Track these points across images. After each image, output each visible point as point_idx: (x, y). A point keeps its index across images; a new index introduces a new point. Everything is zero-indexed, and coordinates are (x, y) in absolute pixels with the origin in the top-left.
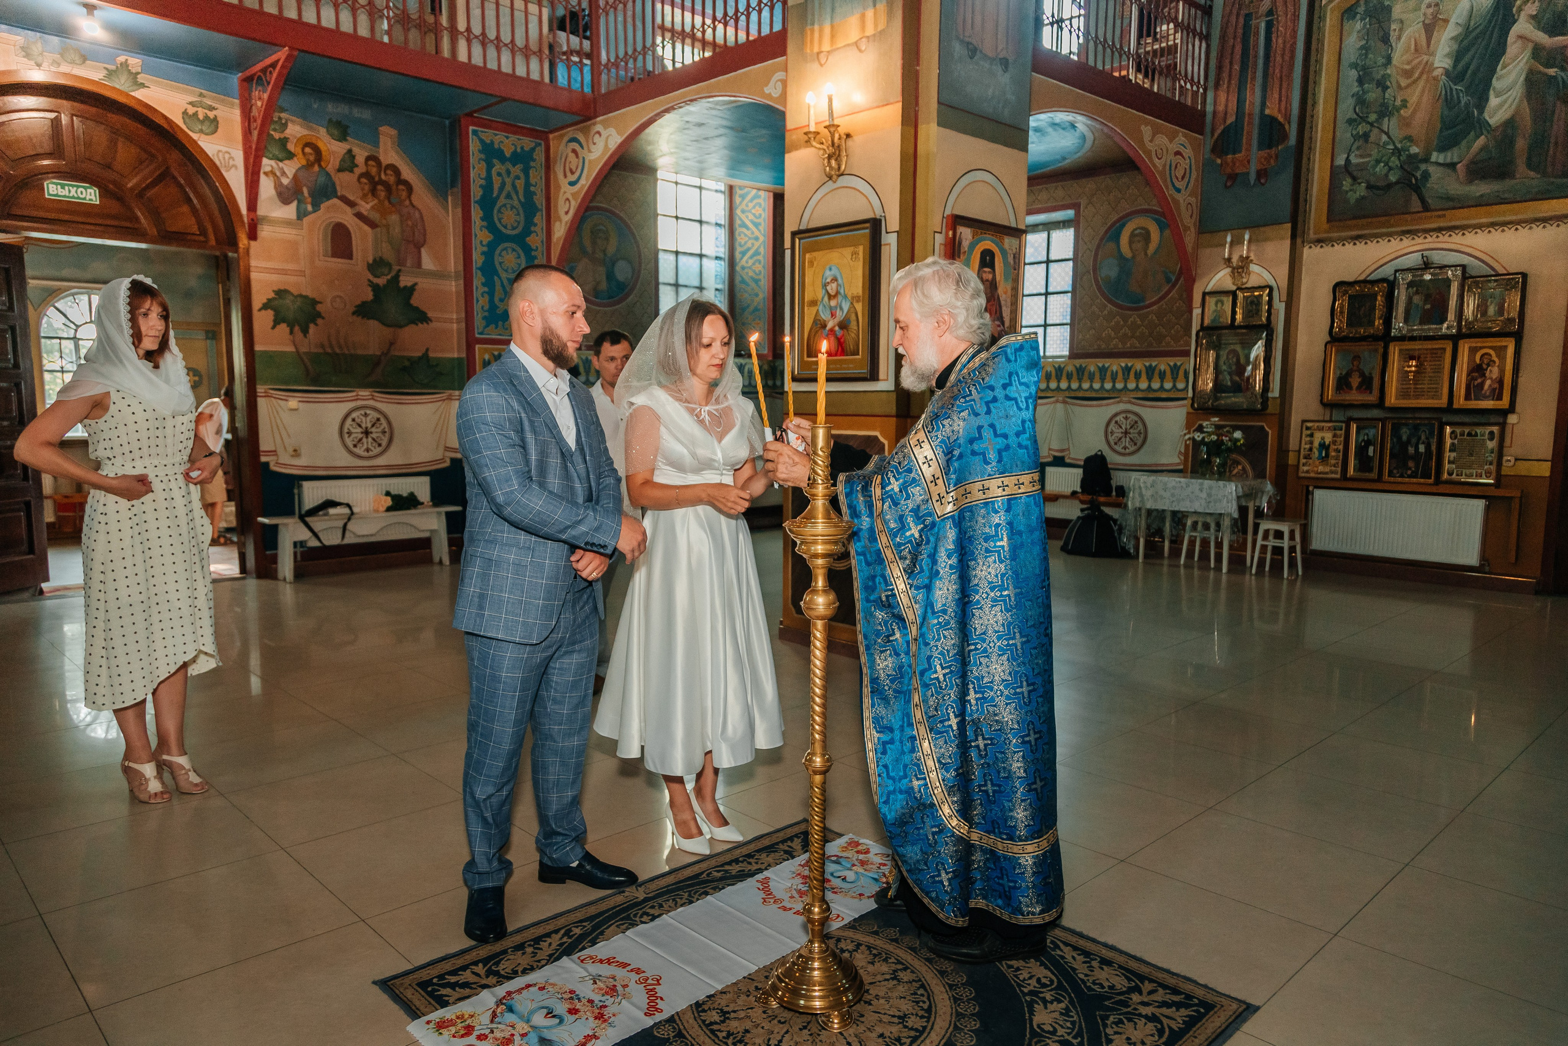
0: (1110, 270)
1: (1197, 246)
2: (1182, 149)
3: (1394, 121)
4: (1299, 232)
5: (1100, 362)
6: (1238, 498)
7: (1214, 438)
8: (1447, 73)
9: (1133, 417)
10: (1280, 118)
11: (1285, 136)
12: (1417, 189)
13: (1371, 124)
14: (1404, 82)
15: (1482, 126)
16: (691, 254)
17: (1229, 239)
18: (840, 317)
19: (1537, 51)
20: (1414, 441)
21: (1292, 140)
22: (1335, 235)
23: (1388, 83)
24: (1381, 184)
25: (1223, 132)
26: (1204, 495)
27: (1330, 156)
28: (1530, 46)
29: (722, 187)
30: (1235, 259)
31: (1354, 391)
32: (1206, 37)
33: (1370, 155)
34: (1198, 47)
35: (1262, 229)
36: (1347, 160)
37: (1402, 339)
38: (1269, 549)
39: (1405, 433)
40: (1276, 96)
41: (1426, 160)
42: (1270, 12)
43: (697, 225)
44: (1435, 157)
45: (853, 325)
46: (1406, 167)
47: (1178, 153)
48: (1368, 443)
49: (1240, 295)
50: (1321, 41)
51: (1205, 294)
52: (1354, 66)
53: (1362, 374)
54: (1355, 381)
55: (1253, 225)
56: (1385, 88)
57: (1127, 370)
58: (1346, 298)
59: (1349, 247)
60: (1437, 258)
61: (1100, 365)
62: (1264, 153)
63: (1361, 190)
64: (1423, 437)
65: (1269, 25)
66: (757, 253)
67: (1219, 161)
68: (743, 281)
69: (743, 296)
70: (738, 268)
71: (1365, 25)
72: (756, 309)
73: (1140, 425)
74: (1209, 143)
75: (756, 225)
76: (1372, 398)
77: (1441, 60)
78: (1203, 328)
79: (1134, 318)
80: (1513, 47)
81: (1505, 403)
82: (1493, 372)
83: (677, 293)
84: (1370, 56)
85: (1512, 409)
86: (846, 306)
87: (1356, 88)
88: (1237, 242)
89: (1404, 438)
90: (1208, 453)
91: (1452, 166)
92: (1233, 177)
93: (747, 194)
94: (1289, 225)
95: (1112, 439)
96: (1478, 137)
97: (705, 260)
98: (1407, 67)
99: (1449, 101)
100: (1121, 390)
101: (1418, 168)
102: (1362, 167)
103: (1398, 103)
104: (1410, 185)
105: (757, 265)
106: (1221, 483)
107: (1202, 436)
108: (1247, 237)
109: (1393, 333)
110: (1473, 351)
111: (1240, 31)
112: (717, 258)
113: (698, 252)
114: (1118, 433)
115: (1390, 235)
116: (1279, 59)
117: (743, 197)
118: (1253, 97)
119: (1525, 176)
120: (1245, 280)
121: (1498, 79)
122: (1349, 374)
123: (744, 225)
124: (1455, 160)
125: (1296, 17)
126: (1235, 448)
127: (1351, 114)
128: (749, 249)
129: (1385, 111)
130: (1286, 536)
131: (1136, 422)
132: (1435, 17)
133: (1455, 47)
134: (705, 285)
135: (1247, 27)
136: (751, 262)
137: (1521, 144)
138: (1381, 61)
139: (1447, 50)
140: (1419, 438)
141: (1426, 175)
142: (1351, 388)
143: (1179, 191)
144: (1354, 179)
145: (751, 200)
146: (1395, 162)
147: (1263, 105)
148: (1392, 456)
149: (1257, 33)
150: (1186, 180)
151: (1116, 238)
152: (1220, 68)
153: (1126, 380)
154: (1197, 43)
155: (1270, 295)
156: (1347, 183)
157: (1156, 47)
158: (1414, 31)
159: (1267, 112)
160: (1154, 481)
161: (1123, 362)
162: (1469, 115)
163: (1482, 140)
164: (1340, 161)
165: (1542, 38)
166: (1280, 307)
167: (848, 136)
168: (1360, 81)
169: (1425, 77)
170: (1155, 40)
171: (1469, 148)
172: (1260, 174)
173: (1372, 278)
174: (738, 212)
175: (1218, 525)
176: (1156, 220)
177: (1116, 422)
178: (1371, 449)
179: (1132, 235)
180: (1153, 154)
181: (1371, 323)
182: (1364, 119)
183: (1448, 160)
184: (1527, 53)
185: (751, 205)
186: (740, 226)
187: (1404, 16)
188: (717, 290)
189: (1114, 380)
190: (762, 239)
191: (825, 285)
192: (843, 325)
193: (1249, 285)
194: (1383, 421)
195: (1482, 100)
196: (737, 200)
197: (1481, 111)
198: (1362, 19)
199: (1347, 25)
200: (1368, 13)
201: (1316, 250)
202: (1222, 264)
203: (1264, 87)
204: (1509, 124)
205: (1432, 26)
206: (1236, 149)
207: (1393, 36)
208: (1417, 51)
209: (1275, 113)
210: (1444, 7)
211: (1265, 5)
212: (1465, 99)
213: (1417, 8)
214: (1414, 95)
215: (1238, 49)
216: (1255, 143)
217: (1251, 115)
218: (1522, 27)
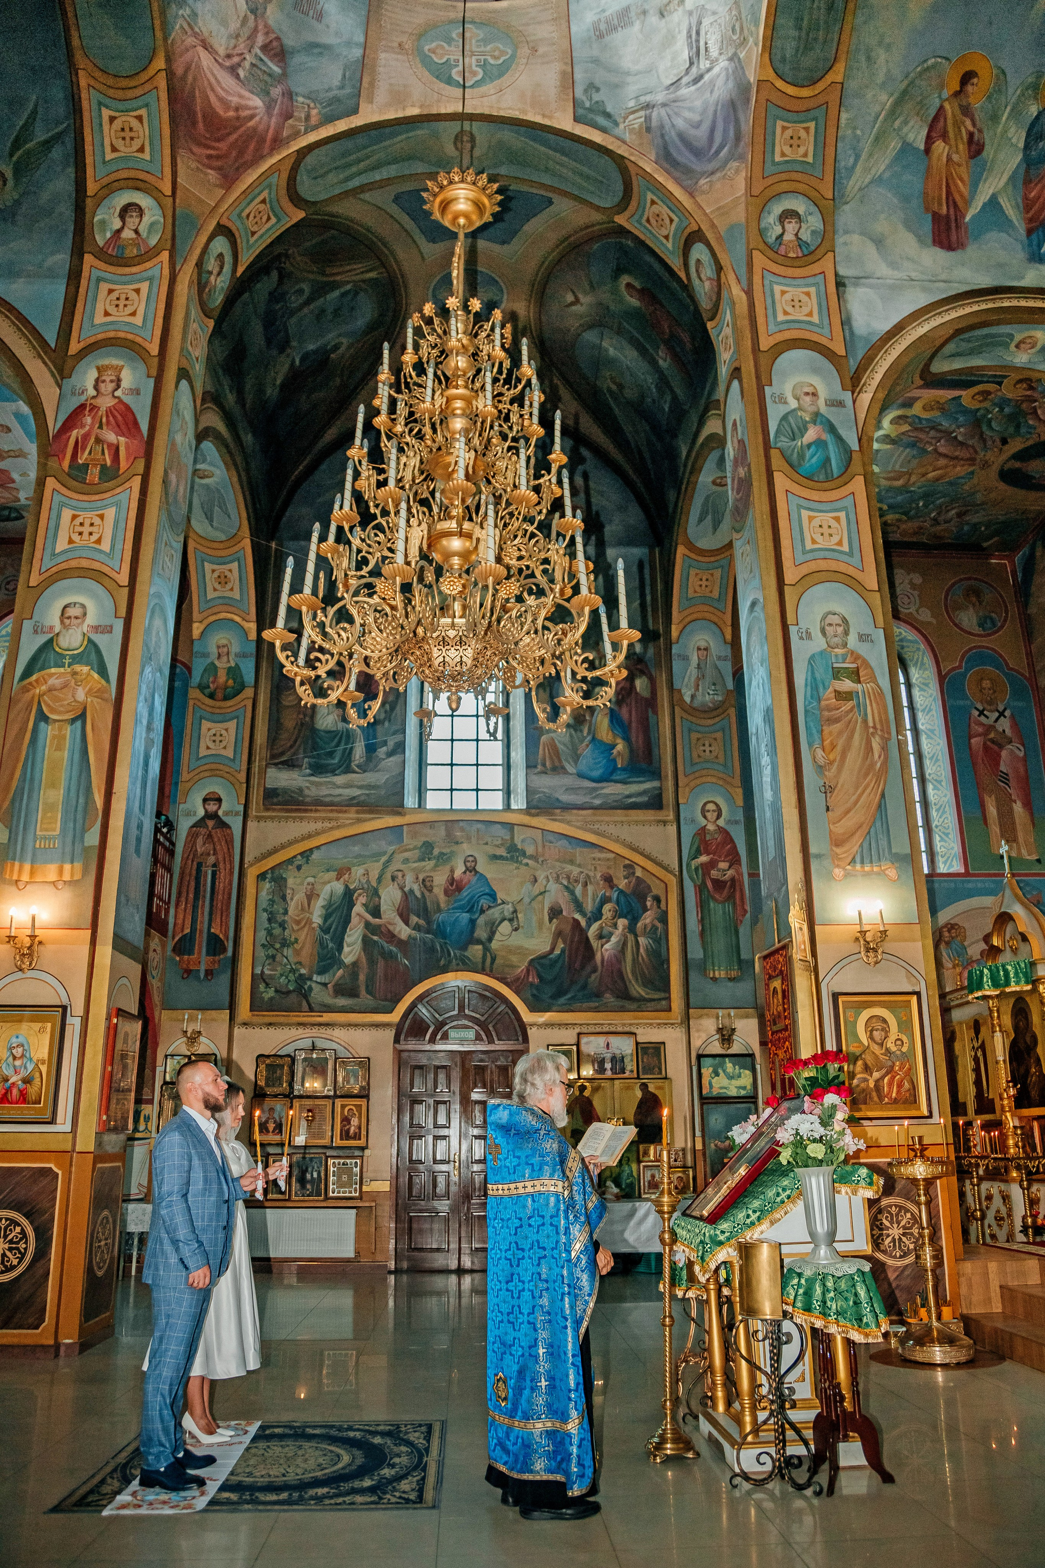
2: (156, 948)
3: (291, 951)
4: (233, 1017)
8: (320, 927)
10: (222, 937)
11: (224, 950)
12: (306, 996)
13: (277, 950)
14: (296, 927)
15: (341, 964)
17: (186, 1016)
18: (23, 1073)
19: (368, 925)
20: (310, 1169)
21: (230, 953)
22: (256, 1020)
24: (283, 990)
25: (181, 939)
27: (251, 966)
28: (364, 921)
30: (190, 1031)
31: (270, 1134)
33: (276, 970)
34: (167, 876)
35: (209, 1012)
36: (262, 971)
37: (301, 1097)
39: (303, 1164)
40: (219, 921)
41: (310, 979)
42: (214, 865)
44: (315, 978)
45: (37, 1081)
46: (299, 981)
47: (154, 951)
50: (246, 890)
51: (167, 1057)
53: (275, 1121)
54: (271, 1126)
55: (204, 1009)
56: (284, 929)
58: (264, 1066)
59: (264, 1030)
60: (320, 1044)
62: (211, 958)
63: (271, 993)
64: (316, 1167)
65: (214, 873)
67: (178, 959)
71: (271, 887)
74: (170, 945)
77: (317, 919)
78: (165, 1083)
80: (355, 920)
81: (361, 1143)
82: (355, 1122)
84: (275, 906)
85: (367, 1147)
86: (30, 1067)
87: (267, 925)
88: (192, 1019)
89: (304, 1168)
91: (325, 985)
92: (188, 972)
94: (227, 1012)
96: (339, 969)
98: (297, 918)
99: (322, 944)
102: (271, 977)
104: (301, 993)
108: (199, 1016)
109: (296, 1093)
110: (343, 1107)
111: (194, 872)
115: (290, 1024)
116: (220, 897)
118: (203, 918)
119: (365, 998)
121: (348, 936)
122: (267, 1122)
124: (327, 981)
125: (231, 873)
127: (264, 941)
129: (285, 943)
132: (312, 890)
133: (324, 912)
135: (199, 871)
137: (362, 977)
139: (319, 913)
140: (314, 1167)
141: (310, 989)
142: (267, 1131)
143: (153, 977)
144: (267, 984)
146: (292, 977)
147: (210, 926)
148: (296, 1181)
149: (206, 876)
150: (158, 969)
152: (179, 894)
156: (262, 987)
158: (300, 896)
159: (213, 930)
162: (334, 955)
163: (340, 972)
164: (258, 971)
165: (369, 917)
167: (40, 943)
168: (270, 920)
169: (307, 926)
171: (334, 975)
172: (209, 973)
173: (280, 1053)
181: (281, 1085)
182: (272, 946)
183: (323, 981)
184: (362, 925)
187: (295, 887)
191: (11, 1049)
192: (27, 1081)
195: (340, 948)
197: (340, 954)
198: (270, 882)
199: (261, 883)
200: (273, 879)
201: (243, 1030)
202: (180, 1035)
203: (211, 914)
204: (355, 964)
205: (311, 896)
206: (190, 952)
207: (288, 897)
208: (303, 909)
209: (217, 932)
210: (317, 887)
211: (212, 859)
212: (331, 945)
213: (302, 884)
214: (302, 936)
215: (193, 884)
216: (204, 950)
217: (201, 931)
218: (358, 909)
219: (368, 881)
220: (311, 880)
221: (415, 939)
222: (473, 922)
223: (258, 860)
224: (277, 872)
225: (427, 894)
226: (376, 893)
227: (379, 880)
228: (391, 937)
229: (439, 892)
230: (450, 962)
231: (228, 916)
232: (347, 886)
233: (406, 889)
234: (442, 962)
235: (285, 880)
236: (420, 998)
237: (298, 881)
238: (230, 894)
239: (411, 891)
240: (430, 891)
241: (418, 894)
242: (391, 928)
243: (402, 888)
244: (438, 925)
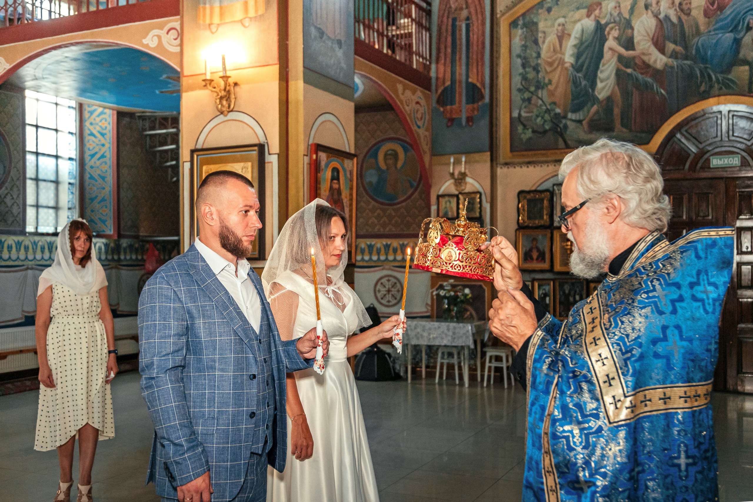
0: (372, 177)
1: (431, 164)
2: (419, 100)
3: (545, 92)
4: (494, 158)
5: (369, 241)
6: (473, 334)
7: (452, 293)
8: (572, 66)
9: (393, 280)
10: (479, 85)
11: (482, 97)
12: (561, 135)
13: (532, 93)
14: (549, 69)
15: (595, 100)
16: (49, 155)
17: (452, 160)
19: (621, 58)
20: (572, 293)
21: (487, 100)
22: (516, 160)
23: (539, 69)
24: (540, 130)
25: (443, 91)
26: (451, 333)
27: (509, 111)
28: (617, 54)
29: (73, 104)
30: (456, 173)
31: (535, 261)
32: (428, 29)
33: (532, 112)
34: (425, 35)
35: (472, 155)
36: (520, 114)
38: (493, 369)
39: (567, 288)
40: (475, 70)
41: (565, 117)
42: (468, 19)
43: (54, 132)
44: (570, 115)
46: (554, 121)
47: (418, 103)
48: (546, 295)
49: (460, 196)
50: (498, 39)
51: (439, 197)
52: (519, 56)
53: (538, 250)
54: (535, 254)
55: (467, 153)
56: (538, 72)
57: (387, 247)
58: (526, 201)
59: (524, 169)
61: (368, 243)
62: (470, 106)
63: (529, 134)
64: (578, 291)
65: (468, 26)
66: (103, 156)
67: (442, 109)
68: (92, 177)
69: (92, 190)
70: (87, 167)
71: (523, 32)
72: (103, 200)
73: (398, 285)
74: (435, 97)
75: (103, 135)
76: (546, 265)
77: (569, 58)
79: (390, 211)
80: (607, 55)
83: (37, 186)
84: (528, 51)
87: (521, 70)
88: (457, 162)
89: (567, 292)
90: (449, 304)
91: (580, 122)
92: (451, 120)
93: (95, 110)
94: (488, 154)
95: (379, 295)
96: (592, 105)
97: (60, 160)
98: (550, 60)
99: (575, 82)
100: (384, 261)
101: (561, 122)
102: (528, 119)
103: (546, 81)
104: (557, 132)
105: (103, 165)
106: (461, 325)
107: (444, 292)
108: (463, 159)
109: (556, 224)
111: (450, 28)
112: (70, 159)
113: (55, 154)
114: (383, 291)
115: (547, 162)
116: (475, 48)
117: (91, 113)
118: (461, 70)
119: (620, 131)
120: (463, 188)
121: (601, 72)
122: (531, 250)
123: (92, 134)
124: (581, 118)
125: (483, 24)
126: (465, 301)
127: (519, 86)
128: (96, 153)
129: (539, 86)
130: (504, 359)
131: (395, 283)
132: (562, 31)
133: (576, 51)
134: (60, 179)
135: (454, 26)
136: (98, 163)
137: (617, 111)
138: (534, 55)
139: (571, 52)
140: (576, 292)
141: (566, 127)
142: (532, 259)
143: (419, 127)
144: (525, 126)
145: (99, 116)
146: (547, 117)
147: (467, 76)
148: (560, 303)
149: (460, 30)
150: (423, 121)
151: (375, 156)
153: (387, 254)
154: (424, 33)
155: (480, 198)
156: (520, 128)
157: (398, 32)
158: (552, 38)
159: (470, 80)
160: (416, 325)
161: (385, 241)
162: (587, 92)
163: (595, 108)
164: (515, 114)
165: (622, 51)
166: (487, 206)
168: (524, 66)
169: (560, 67)
170: (398, 28)
171: (589, 111)
172: (469, 119)
173: (539, 188)
174: (87, 124)
175: (459, 354)
176: (401, 145)
177: (382, 283)
178: (547, 299)
179: (386, 155)
180: (404, 102)
181: (541, 217)
182: (527, 89)
183: (578, 118)
184: (615, 59)
185: (98, 119)
186: (89, 135)
187: (546, 30)
188: (70, 184)
189: (378, 253)
190: (107, 146)
193: (467, 191)
194: (554, 280)
195: (593, 84)
196: (86, 115)
197: (593, 90)
198: (522, 28)
199: (513, 31)
200: (525, 25)
201: (505, 170)
202: (448, 176)
203: (467, 65)
204: (609, 99)
205: (562, 37)
206: (452, 103)
207: (540, 41)
208: (554, 50)
209: (475, 82)
210: (568, 26)
211: (465, 13)
212: (584, 83)
213: (553, 25)
214: (555, 77)
215: (449, 39)
216: (464, 99)
217: (460, 82)
218: (611, 43)
219: (620, 14)
220: (561, 20)
221: (672, 67)
222: (737, 42)
223: (509, 8)
224: (528, 19)
225: (684, 18)
226: (628, 25)
227: (632, 11)
228: (646, 67)
229: (697, 14)
230: (711, 87)
231: (483, 64)
232: (598, 22)
233: (661, 16)
234: (702, 88)
235: (536, 24)
236: (679, 127)
237: (549, 23)
238: (483, 43)
239: (667, 17)
240: (688, 14)
241: (674, 20)
242: (645, 58)
243: (656, 16)
244: (698, 50)
